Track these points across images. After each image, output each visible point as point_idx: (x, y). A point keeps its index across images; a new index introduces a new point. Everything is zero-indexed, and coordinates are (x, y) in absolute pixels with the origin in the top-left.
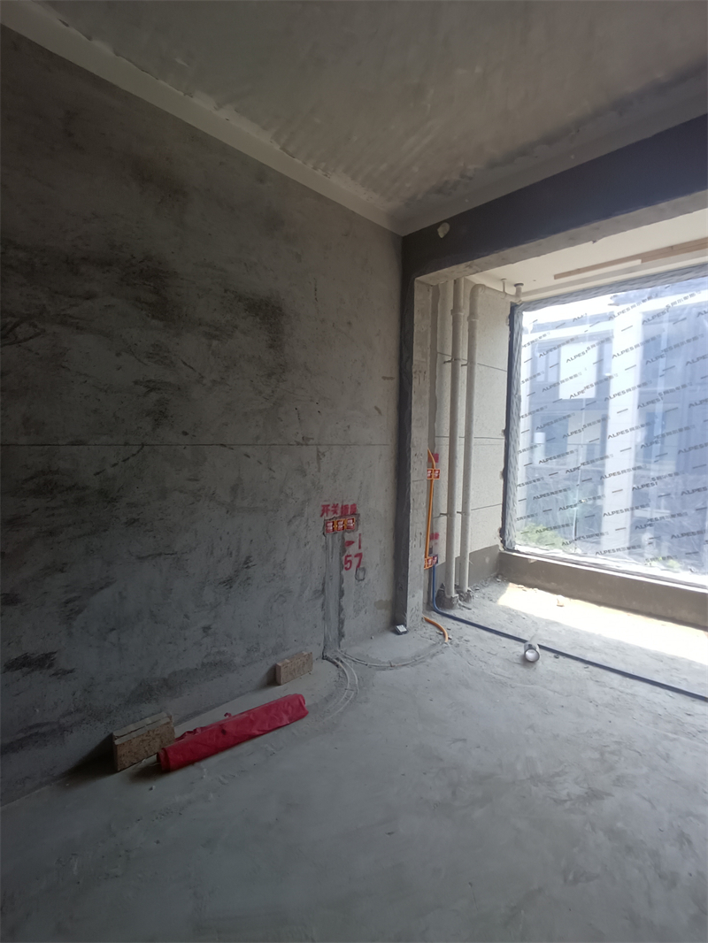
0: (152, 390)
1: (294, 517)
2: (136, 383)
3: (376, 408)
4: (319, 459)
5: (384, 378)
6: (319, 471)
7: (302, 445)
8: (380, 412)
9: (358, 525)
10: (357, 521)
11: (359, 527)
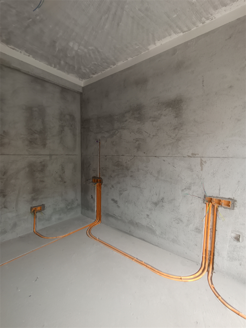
0: (137, 141)
2: (134, 140)
4: (201, 164)
6: (202, 170)
7: (191, 157)
9: (234, 206)
10: (233, 204)
11: (235, 208)
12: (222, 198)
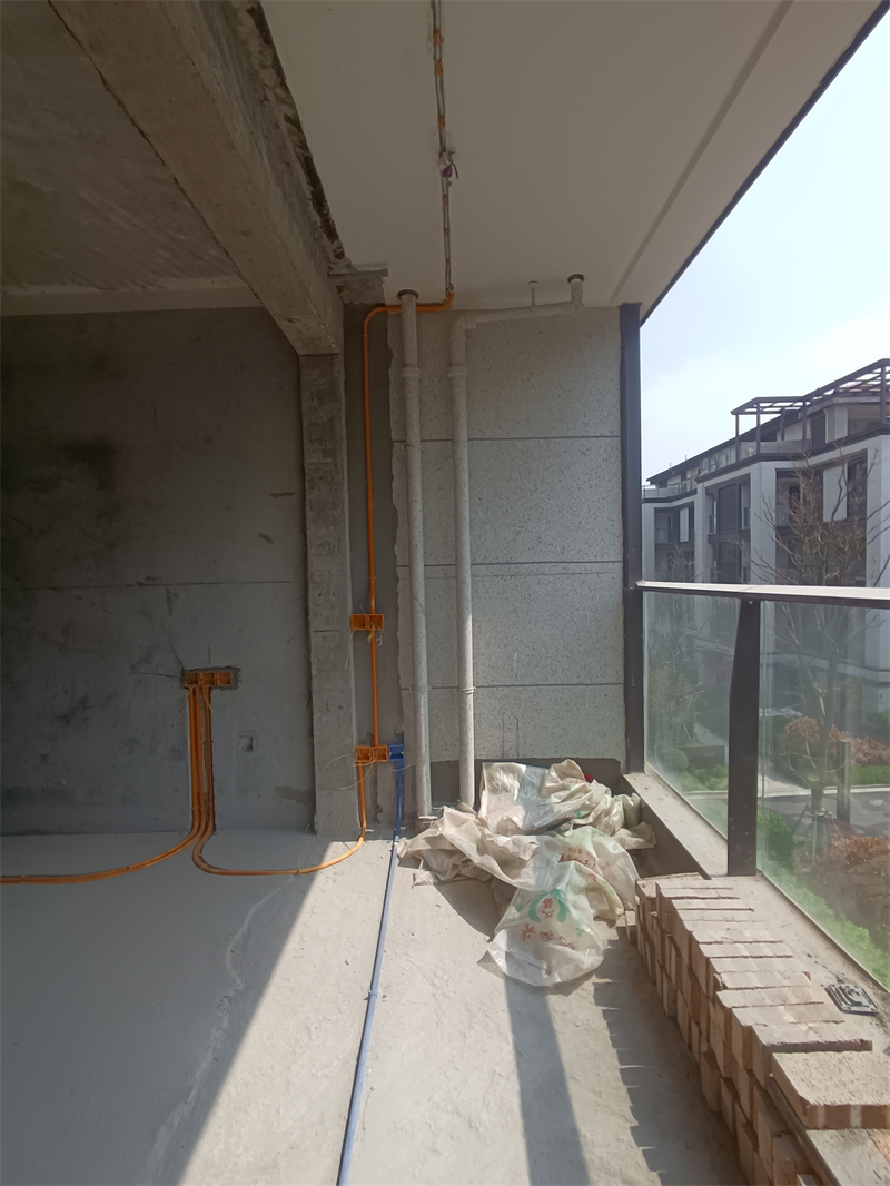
1: (139, 662)
3: (262, 536)
4: (169, 600)
5: (275, 496)
6: (170, 613)
7: (146, 585)
8: (269, 540)
9: (237, 682)
10: (236, 676)
11: (240, 685)
12: (216, 668)
